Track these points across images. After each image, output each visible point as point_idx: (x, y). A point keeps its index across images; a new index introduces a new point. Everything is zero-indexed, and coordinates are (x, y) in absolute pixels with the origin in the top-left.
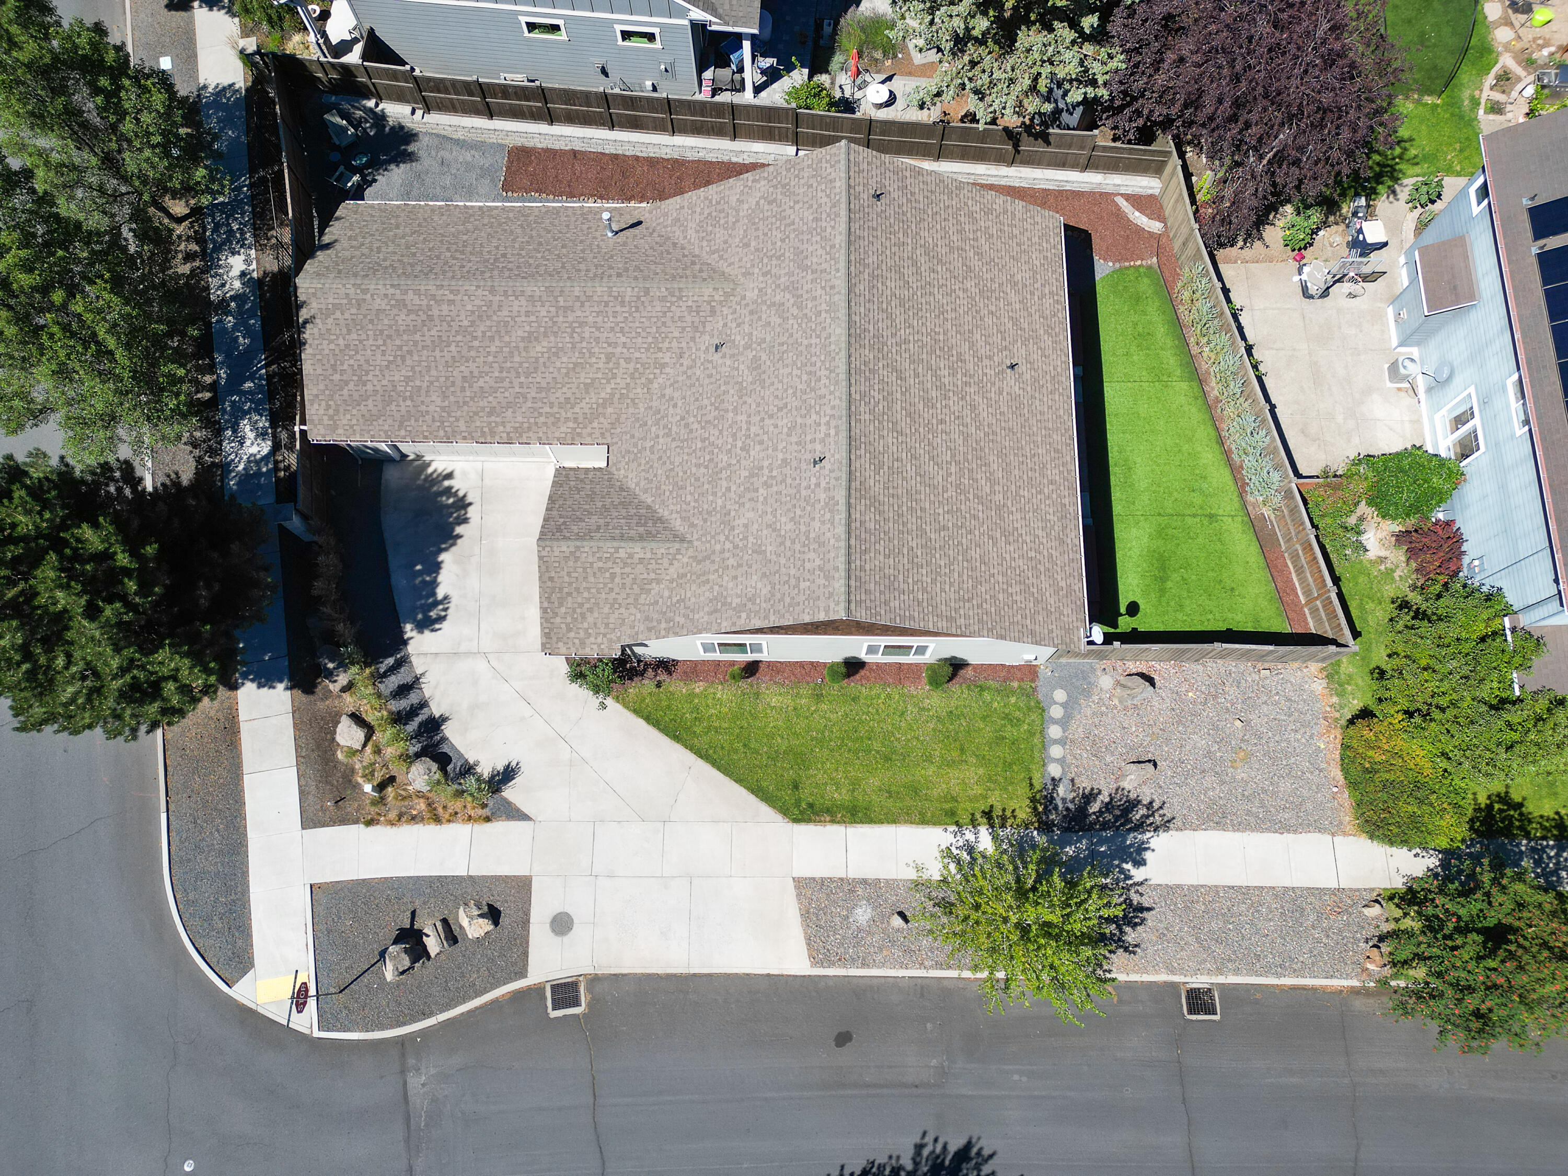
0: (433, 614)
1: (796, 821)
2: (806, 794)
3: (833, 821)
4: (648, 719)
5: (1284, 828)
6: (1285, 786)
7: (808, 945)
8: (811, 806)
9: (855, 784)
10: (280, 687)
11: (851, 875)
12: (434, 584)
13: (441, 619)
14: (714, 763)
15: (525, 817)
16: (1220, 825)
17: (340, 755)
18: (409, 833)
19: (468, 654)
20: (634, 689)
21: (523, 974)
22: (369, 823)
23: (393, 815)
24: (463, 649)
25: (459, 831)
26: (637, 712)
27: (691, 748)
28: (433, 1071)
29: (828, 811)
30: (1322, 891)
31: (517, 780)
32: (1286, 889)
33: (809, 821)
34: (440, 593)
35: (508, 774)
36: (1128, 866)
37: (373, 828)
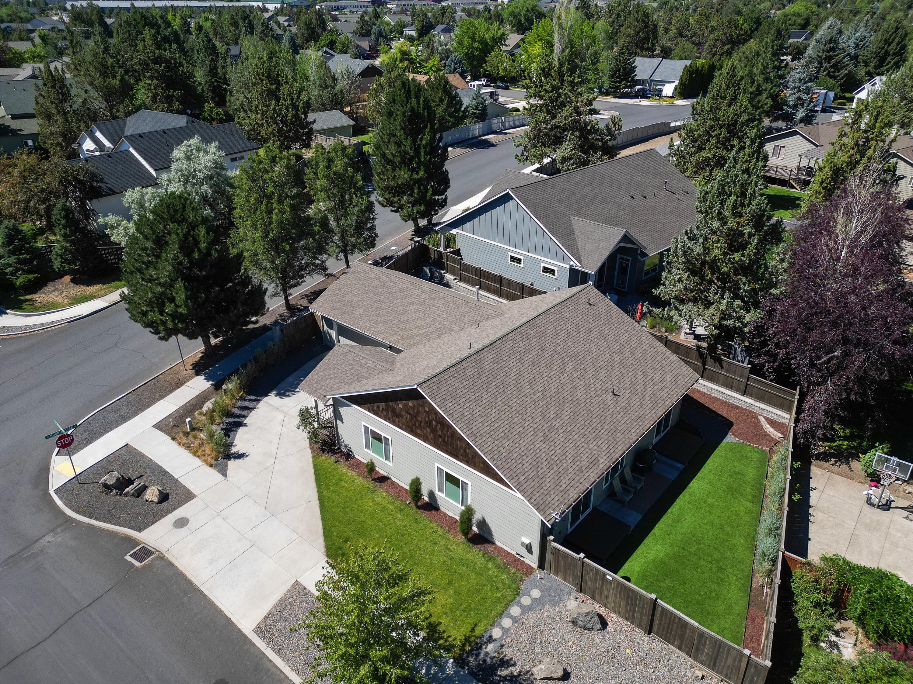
0: (287, 393)
4: (316, 471)
7: (265, 618)
10: (210, 383)
13: (287, 396)
14: (322, 506)
15: (225, 475)
17: (197, 412)
18: (180, 451)
20: (325, 457)
21: (141, 530)
22: (174, 439)
23: (185, 441)
24: (280, 409)
25: (196, 462)
26: (315, 466)
27: (319, 494)
28: (59, 539)
31: (240, 460)
35: (240, 456)
37: (172, 441)
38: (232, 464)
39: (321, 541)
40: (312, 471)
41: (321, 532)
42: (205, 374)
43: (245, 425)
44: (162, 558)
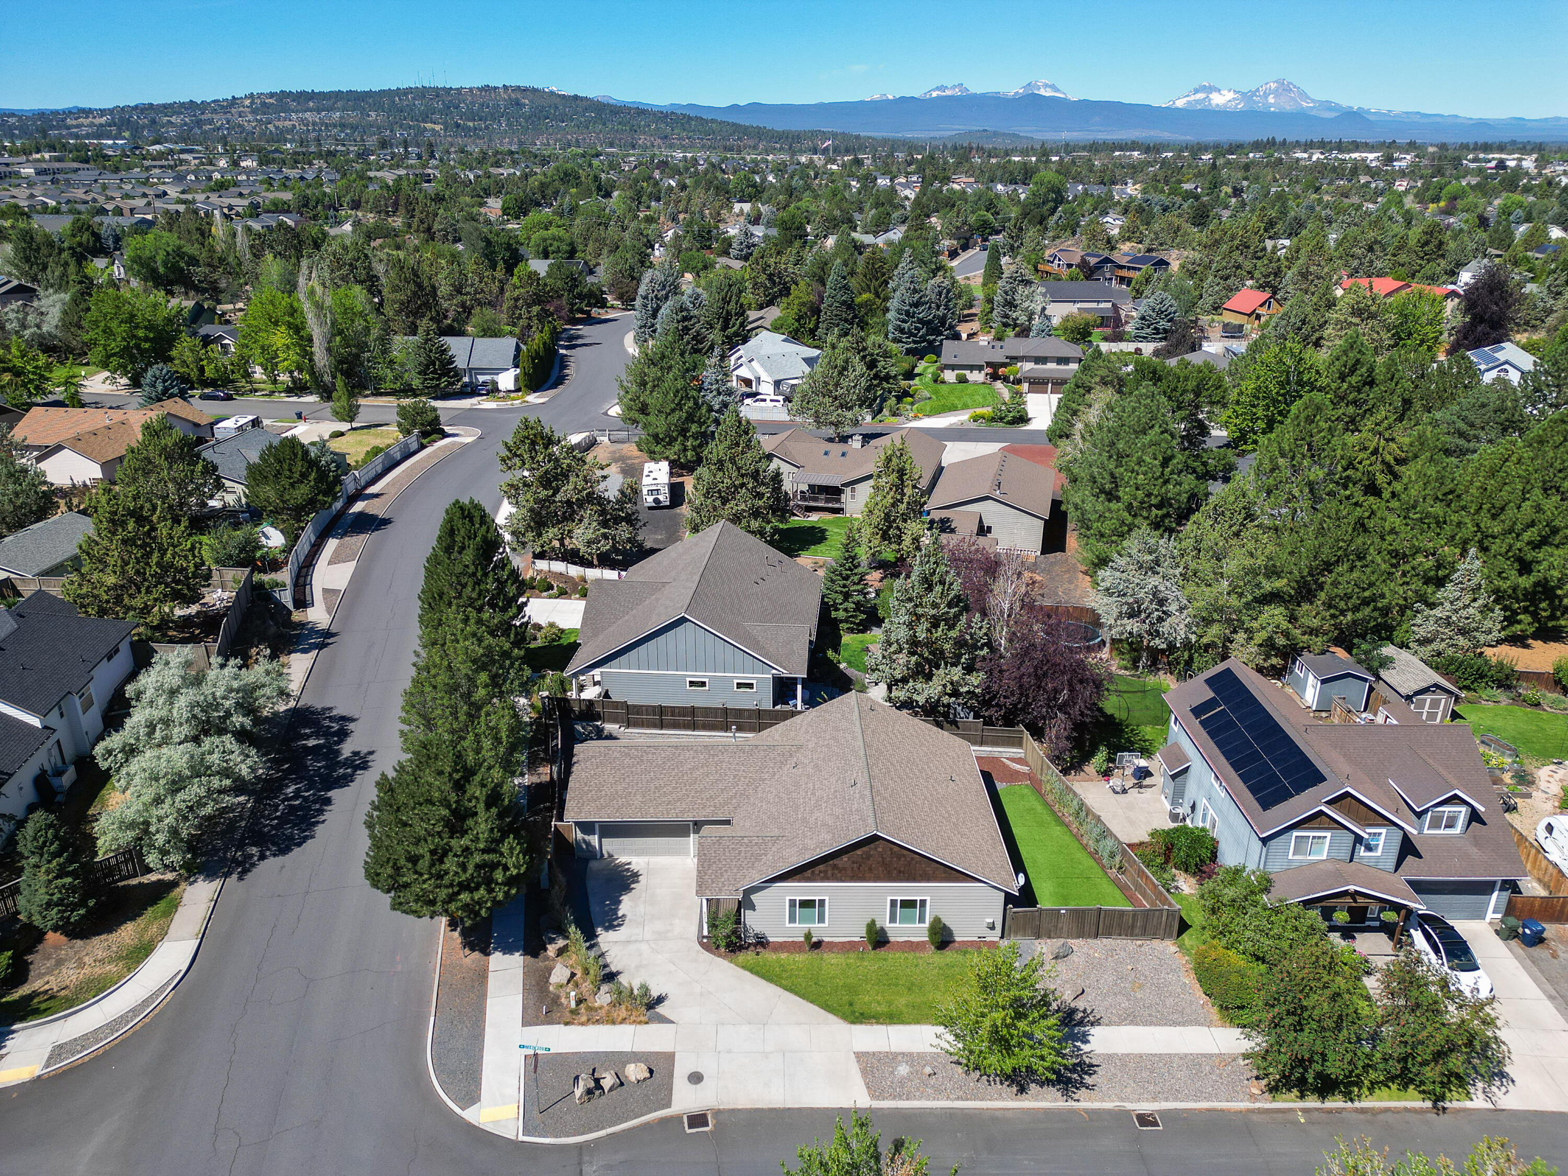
0: (615, 923)
1: (853, 1023)
2: (857, 1008)
3: (878, 1023)
4: (751, 971)
5: (1175, 1024)
6: (1170, 1001)
7: (868, 1088)
8: (862, 1014)
9: (890, 1003)
10: (517, 954)
11: (893, 1050)
12: (617, 909)
13: (619, 925)
14: (796, 993)
15: (672, 1022)
16: (1133, 1023)
17: (551, 988)
18: (592, 1029)
19: (636, 941)
20: (742, 956)
21: (668, 1105)
22: (567, 1024)
23: (584, 1019)
24: (633, 938)
25: (628, 1029)
26: (743, 967)
27: (781, 986)
28: (601, 1163)
29: (874, 1017)
30: (1211, 1055)
31: (666, 1003)
32: (1186, 1055)
33: (861, 1023)
34: (620, 914)
35: (660, 1000)
36: (1078, 1044)
37: (568, 1027)
38: (660, 1009)
39: (831, 1017)
40: (747, 973)
41: (822, 1011)
42: (495, 949)
43: (619, 973)
44: (718, 1113)
